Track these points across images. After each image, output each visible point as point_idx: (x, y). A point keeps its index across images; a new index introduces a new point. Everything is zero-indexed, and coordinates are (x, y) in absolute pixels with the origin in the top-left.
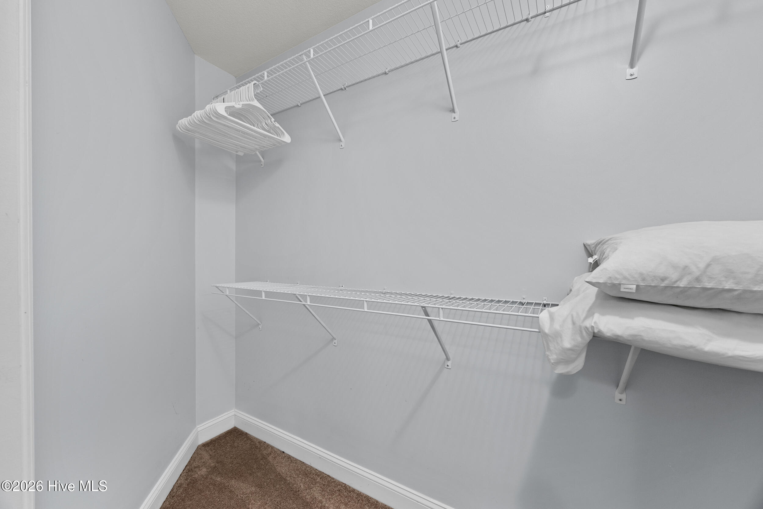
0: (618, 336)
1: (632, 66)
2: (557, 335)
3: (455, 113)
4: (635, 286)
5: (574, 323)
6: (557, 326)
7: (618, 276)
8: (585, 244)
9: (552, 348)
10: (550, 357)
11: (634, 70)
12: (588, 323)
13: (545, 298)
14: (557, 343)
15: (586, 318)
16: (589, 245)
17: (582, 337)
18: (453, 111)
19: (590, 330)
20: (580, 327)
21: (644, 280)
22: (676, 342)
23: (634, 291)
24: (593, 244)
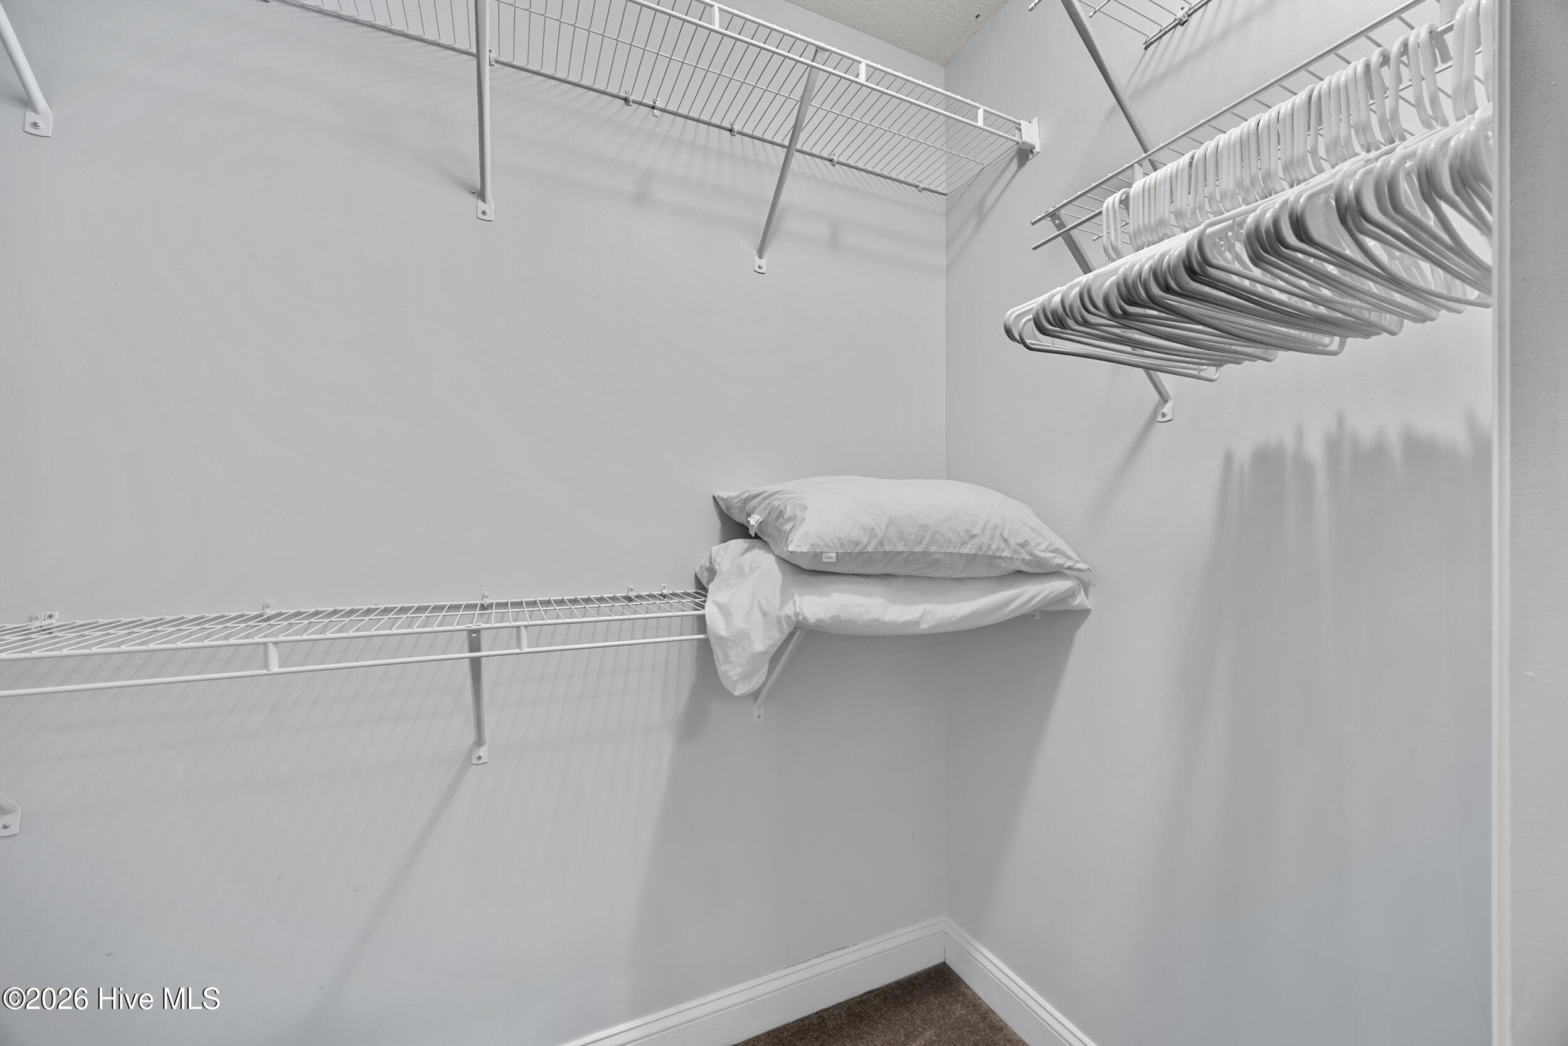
0: (821, 621)
1: (761, 257)
2: (743, 636)
3: (484, 201)
4: (835, 554)
5: (764, 614)
6: (739, 623)
7: (820, 543)
8: (716, 496)
9: (733, 658)
10: (730, 673)
11: (762, 262)
12: (789, 610)
13: (663, 585)
14: (743, 648)
15: (783, 604)
16: (723, 499)
17: (781, 630)
18: (481, 195)
19: (793, 618)
20: (779, 618)
21: (842, 546)
22: (866, 617)
23: (834, 561)
24: (735, 498)
